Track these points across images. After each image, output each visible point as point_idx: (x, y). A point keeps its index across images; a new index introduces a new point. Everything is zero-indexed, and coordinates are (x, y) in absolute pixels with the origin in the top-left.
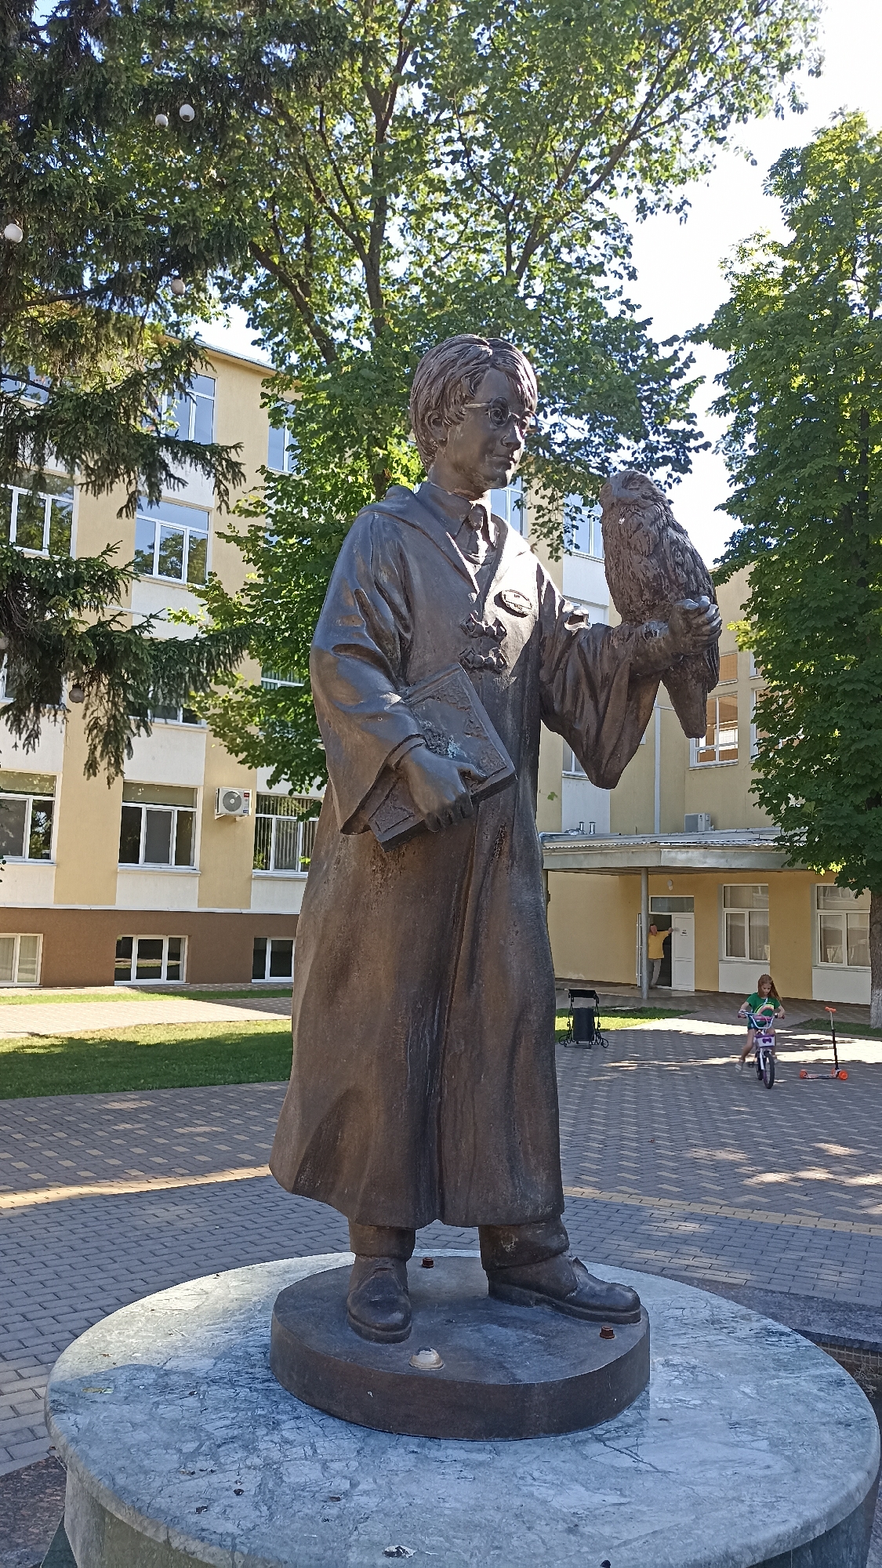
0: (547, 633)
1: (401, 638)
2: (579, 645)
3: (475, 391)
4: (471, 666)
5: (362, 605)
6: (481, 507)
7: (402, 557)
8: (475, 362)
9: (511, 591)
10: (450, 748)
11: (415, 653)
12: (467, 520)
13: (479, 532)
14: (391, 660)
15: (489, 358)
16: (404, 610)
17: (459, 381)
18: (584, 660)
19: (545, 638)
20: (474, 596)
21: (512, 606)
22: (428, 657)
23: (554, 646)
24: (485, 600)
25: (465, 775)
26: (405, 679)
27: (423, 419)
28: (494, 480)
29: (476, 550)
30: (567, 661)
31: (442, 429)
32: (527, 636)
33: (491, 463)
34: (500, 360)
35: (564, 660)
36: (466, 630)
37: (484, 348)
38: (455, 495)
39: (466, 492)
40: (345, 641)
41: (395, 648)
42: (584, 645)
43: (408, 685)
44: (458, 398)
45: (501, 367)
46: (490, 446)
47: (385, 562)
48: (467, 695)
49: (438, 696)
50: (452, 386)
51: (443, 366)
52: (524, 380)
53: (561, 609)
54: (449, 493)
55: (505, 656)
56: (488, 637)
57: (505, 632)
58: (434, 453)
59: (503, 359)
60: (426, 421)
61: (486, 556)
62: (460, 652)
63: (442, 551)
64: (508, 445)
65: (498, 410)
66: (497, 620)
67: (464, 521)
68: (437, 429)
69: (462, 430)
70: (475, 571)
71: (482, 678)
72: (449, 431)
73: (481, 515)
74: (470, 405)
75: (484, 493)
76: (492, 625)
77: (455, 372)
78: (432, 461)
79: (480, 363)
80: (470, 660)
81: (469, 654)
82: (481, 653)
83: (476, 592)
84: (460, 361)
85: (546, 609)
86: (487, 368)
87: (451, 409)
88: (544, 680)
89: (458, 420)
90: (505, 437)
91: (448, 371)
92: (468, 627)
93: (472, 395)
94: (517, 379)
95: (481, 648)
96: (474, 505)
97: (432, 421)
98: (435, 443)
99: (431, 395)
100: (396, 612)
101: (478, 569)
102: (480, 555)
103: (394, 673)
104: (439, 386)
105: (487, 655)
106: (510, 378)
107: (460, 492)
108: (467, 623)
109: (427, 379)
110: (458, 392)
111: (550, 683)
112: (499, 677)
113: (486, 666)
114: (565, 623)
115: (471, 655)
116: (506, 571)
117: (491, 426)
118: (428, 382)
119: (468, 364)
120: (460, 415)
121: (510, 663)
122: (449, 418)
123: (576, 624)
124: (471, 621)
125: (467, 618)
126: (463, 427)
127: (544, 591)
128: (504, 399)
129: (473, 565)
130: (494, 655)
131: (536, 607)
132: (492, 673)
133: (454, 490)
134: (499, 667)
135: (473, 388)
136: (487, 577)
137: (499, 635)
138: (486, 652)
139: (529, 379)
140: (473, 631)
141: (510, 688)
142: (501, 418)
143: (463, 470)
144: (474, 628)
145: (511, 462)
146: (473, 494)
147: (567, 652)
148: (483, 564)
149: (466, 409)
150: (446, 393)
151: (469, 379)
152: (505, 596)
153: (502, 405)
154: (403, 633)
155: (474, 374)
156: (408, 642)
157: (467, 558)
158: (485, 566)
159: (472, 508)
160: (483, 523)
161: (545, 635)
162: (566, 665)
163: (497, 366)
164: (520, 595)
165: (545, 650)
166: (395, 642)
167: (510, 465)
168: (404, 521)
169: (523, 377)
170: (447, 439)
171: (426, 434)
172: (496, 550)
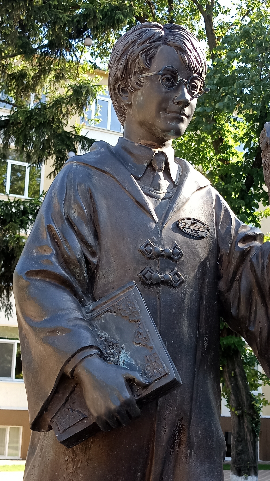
0: (224, 250)
1: (87, 262)
2: (251, 261)
3: (150, 63)
4: (148, 282)
5: (53, 238)
6: (163, 153)
7: (91, 197)
8: (149, 41)
9: (188, 219)
10: (122, 356)
11: (101, 273)
12: (151, 164)
13: (161, 174)
14: (80, 281)
15: (161, 37)
16: (90, 239)
17: (138, 57)
18: (255, 273)
19: (222, 256)
20: (153, 225)
21: (189, 231)
22: (111, 277)
23: (229, 262)
24: (162, 228)
25: (130, 382)
26: (93, 296)
27: (114, 89)
28: (169, 131)
29: (158, 187)
30: (241, 274)
31: (129, 95)
32: (203, 254)
33: (166, 119)
34: (170, 38)
35: (239, 272)
36: (143, 253)
37: (157, 30)
38: (141, 145)
39: (149, 142)
40: (37, 267)
41: (81, 271)
42: (254, 260)
43: (94, 300)
44: (137, 70)
45: (171, 43)
46: (164, 105)
47: (76, 202)
48: (138, 309)
49: (114, 310)
50: (132, 61)
51: (126, 47)
52: (191, 52)
53: (236, 232)
54: (136, 145)
55: (181, 273)
56: (165, 258)
57: (182, 253)
58: (125, 114)
59: (172, 37)
60: (116, 89)
61: (166, 193)
62: (138, 272)
63: (126, 190)
64: (178, 103)
65: (169, 76)
66: (174, 243)
67: (148, 166)
68: (124, 95)
69: (142, 94)
70: (154, 204)
71: (159, 292)
72: (133, 96)
73: (162, 160)
74: (147, 74)
75: (165, 143)
76: (168, 248)
77: (134, 50)
78: (124, 120)
79: (154, 42)
80: (148, 278)
81: (147, 272)
82: (157, 272)
83: (155, 221)
84: (138, 42)
85: (223, 232)
86: (159, 45)
87: (132, 79)
88: (222, 290)
89: (139, 87)
90: (176, 98)
91: (129, 50)
92: (145, 250)
93: (148, 66)
94: (184, 52)
95: (158, 267)
96: (157, 152)
97: (120, 90)
98: (125, 106)
99: (118, 69)
100: (82, 241)
101: (158, 204)
102: (161, 191)
103: (80, 293)
104: (123, 62)
105: (164, 273)
106: (178, 51)
107: (145, 143)
108: (145, 248)
109: (116, 58)
110: (137, 65)
111: (228, 292)
112: (176, 290)
113: (163, 282)
114: (239, 242)
115: (149, 273)
116: (184, 204)
117: (164, 90)
118: (116, 60)
119: (144, 43)
120: (140, 83)
121: (186, 278)
122: (132, 86)
123: (249, 243)
124: (149, 245)
125: (145, 244)
126: (142, 92)
127: (222, 217)
128: (173, 67)
129: (154, 199)
130: (171, 272)
131: (213, 231)
132: (169, 287)
133: (140, 142)
134: (174, 282)
135: (148, 61)
136: (166, 209)
137: (175, 256)
138: (163, 270)
139: (196, 51)
140: (150, 253)
141: (186, 299)
142: (172, 82)
143: (146, 126)
144: (151, 251)
145: (183, 117)
146: (156, 144)
147: (241, 266)
148: (163, 199)
149: (144, 77)
150: (129, 67)
151: (144, 54)
152: (181, 223)
153: (172, 72)
154: (89, 257)
155: (148, 50)
156: (94, 264)
157: (147, 194)
158: (166, 200)
159: (154, 155)
160: (164, 166)
161: (222, 253)
162: (241, 277)
163: (168, 43)
164: (197, 222)
165: (221, 266)
166: (81, 266)
167: (182, 119)
168: (96, 168)
169: (190, 50)
170: (131, 102)
171: (118, 100)
172: (176, 188)
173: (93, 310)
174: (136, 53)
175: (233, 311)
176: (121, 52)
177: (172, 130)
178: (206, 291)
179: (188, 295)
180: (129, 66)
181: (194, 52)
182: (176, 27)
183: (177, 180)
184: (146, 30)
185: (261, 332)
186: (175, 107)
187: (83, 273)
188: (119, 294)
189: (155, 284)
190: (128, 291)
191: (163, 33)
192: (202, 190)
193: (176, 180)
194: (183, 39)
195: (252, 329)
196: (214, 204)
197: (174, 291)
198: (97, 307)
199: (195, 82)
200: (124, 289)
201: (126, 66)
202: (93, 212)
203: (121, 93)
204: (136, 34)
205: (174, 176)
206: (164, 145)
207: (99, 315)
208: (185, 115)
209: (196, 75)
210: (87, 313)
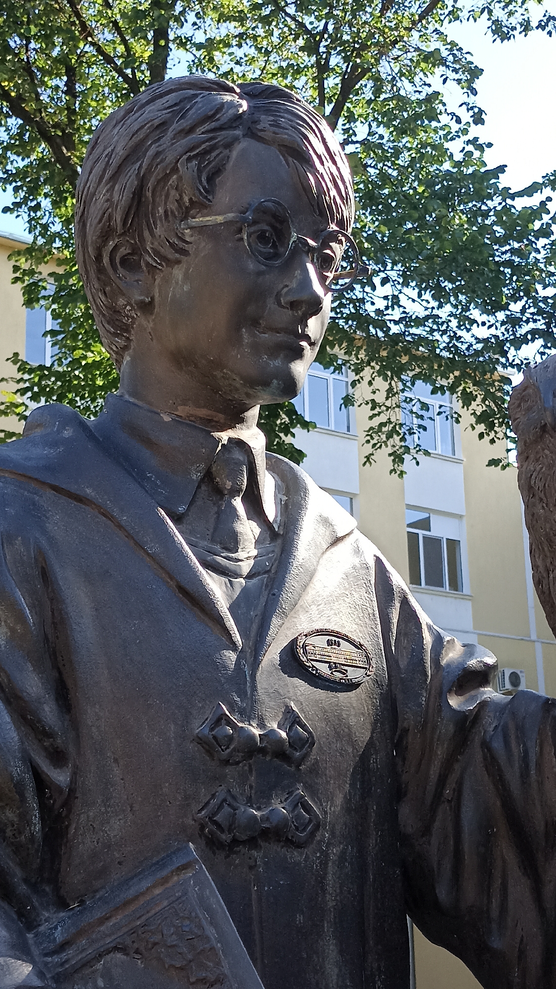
2: (486, 745)
3: (210, 190)
4: (225, 837)
6: (240, 444)
9: (319, 632)
12: (209, 476)
13: (238, 503)
15: (239, 117)
18: (500, 781)
20: (231, 657)
21: (324, 669)
23: (425, 750)
24: (256, 664)
28: (266, 383)
30: (460, 784)
31: (144, 276)
32: (363, 735)
34: (265, 121)
35: (453, 779)
36: (208, 746)
37: (228, 98)
38: (178, 421)
39: (203, 412)
42: (497, 745)
43: (62, 904)
45: (268, 135)
48: (214, 942)
49: (136, 945)
50: (159, 182)
51: (136, 139)
52: (322, 163)
53: (436, 661)
54: (167, 418)
55: (313, 801)
56: (268, 758)
57: (313, 737)
58: (128, 331)
59: (272, 118)
60: (106, 260)
61: (256, 557)
62: (195, 807)
63: (148, 554)
64: (293, 305)
65: (266, 228)
66: (289, 711)
67: (202, 480)
68: (131, 277)
69: (186, 276)
70: (229, 596)
71: (256, 865)
72: (157, 282)
73: (241, 464)
74: (199, 220)
75: (246, 414)
76: (275, 726)
77: (164, 150)
78: (126, 348)
79: (221, 128)
80: (225, 825)
81: (220, 807)
82: (250, 802)
83: (233, 646)
84: (175, 127)
85: (403, 663)
86: (236, 139)
87: (158, 231)
88: (409, 830)
89: (177, 255)
90: (286, 290)
91: (147, 150)
92: (215, 737)
93: (206, 198)
94: (306, 160)
95: (251, 787)
96: (225, 441)
97: (118, 260)
98: (128, 308)
99: (112, 203)
100: (24, 717)
101: (238, 591)
102: (241, 555)
103: (23, 888)
104: (129, 180)
105: (268, 804)
106: (290, 159)
107: (192, 415)
108: (212, 729)
109: (104, 170)
110: (173, 192)
111: (422, 836)
112: (301, 854)
113: (265, 834)
114: (450, 691)
115: (227, 809)
116: (305, 587)
117: (251, 266)
118: (107, 176)
119: (191, 130)
120: (181, 245)
121: (326, 813)
122: (157, 253)
123: (473, 693)
124: (223, 722)
125: (210, 715)
126: (187, 270)
127: (395, 620)
128: (279, 203)
129: (224, 579)
130: (286, 800)
131: (379, 663)
132: (282, 847)
133: (177, 410)
134: (297, 828)
135: (205, 184)
136: (260, 607)
137: (296, 749)
138: (262, 798)
139: (334, 162)
140: (228, 748)
141: (330, 877)
142: (274, 246)
143: (196, 366)
144: (231, 738)
145: (304, 344)
146: (221, 417)
147: (458, 760)
148: (249, 577)
149: (191, 228)
150: (146, 198)
151: (195, 162)
152: (304, 646)
153: (274, 216)
154: (45, 769)
155: (207, 152)
156: (60, 790)
157: (207, 565)
158: (254, 581)
159: (220, 448)
160: (245, 481)
161: (405, 724)
162: (459, 792)
163: (260, 134)
164: (340, 640)
165: (404, 760)
166: (23, 799)
167: (302, 349)
168: (55, 488)
169: (319, 157)
170: (153, 298)
171: (108, 289)
172: (279, 541)
173: (63, 947)
174: (170, 157)
175: (443, 893)
176: (120, 151)
177: (275, 381)
178: (372, 842)
179: (334, 863)
180: (149, 194)
181: (329, 164)
182: (277, 94)
183: (279, 519)
184: (196, 96)
185: (522, 953)
186: (284, 316)
187: (29, 823)
188: (148, 889)
189: (243, 842)
190: (176, 878)
191: (245, 105)
192: (340, 546)
193: (275, 520)
194: (303, 126)
195: (496, 943)
196: (373, 582)
197: (296, 856)
198: (80, 933)
199: (331, 248)
200: (165, 873)
201: (138, 194)
202: (53, 623)
203: (120, 270)
204: (167, 105)
205: (270, 510)
206: (242, 421)
207: (87, 964)
208: (307, 338)
209: (333, 227)
210: (46, 955)
